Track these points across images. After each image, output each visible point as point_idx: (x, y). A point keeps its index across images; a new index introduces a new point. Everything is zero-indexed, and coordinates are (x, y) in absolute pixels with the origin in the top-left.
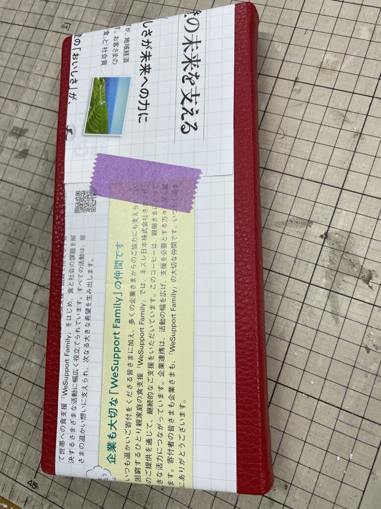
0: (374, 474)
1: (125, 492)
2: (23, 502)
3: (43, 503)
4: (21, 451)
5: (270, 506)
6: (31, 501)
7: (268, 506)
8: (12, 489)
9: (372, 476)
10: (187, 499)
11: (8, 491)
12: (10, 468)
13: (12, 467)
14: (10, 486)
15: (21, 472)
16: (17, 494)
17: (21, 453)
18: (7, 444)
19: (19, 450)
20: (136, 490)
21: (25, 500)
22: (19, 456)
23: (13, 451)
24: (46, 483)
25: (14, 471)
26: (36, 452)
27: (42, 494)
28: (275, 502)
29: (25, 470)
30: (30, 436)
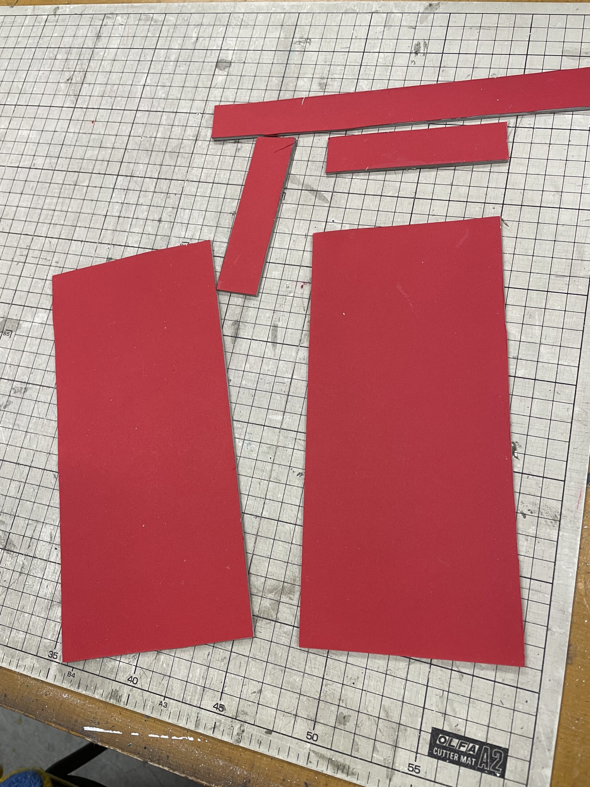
0: (550, 630)
1: (317, 693)
2: (211, 729)
3: (233, 725)
4: (202, 675)
5: (461, 679)
6: (220, 725)
7: (459, 680)
8: (198, 717)
9: (549, 632)
10: (380, 688)
11: (193, 721)
12: (192, 696)
13: (194, 694)
14: (194, 715)
15: (205, 697)
16: (203, 722)
17: (203, 677)
18: (186, 671)
19: (200, 674)
20: (328, 690)
21: (213, 726)
22: (201, 681)
23: (192, 676)
24: (234, 702)
25: (197, 698)
26: (218, 673)
27: (231, 716)
28: (464, 675)
29: (209, 694)
30: (210, 657)
